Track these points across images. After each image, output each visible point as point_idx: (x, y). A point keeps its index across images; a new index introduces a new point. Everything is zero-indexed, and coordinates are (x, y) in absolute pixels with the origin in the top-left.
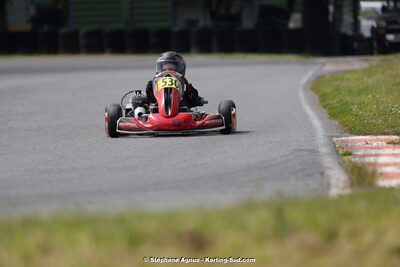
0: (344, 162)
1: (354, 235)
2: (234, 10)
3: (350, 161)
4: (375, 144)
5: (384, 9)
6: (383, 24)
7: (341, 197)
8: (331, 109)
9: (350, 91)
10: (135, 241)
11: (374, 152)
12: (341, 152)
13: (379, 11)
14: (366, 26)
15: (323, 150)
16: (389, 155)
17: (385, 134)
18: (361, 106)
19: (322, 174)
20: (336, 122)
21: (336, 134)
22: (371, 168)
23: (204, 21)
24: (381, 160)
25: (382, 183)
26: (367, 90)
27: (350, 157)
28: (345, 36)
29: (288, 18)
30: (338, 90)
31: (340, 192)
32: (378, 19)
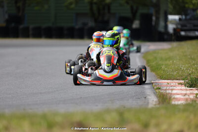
0: (157, 92)
1: (157, 125)
2: (106, 18)
3: (159, 92)
4: (172, 84)
5: (180, 19)
6: (179, 26)
7: (153, 108)
8: (152, 67)
9: (161, 59)
11: (171, 88)
12: (155, 88)
13: (178, 21)
14: (171, 27)
15: (147, 87)
16: (179, 90)
17: (177, 80)
18: (167, 66)
19: (145, 98)
20: (154, 74)
21: (153, 79)
22: (169, 95)
23: (91, 24)
24: (174, 92)
25: (173, 103)
26: (170, 58)
27: (159, 90)
28: (160, 33)
29: (132, 22)
30: (156, 58)
31: (153, 106)
32: (177, 24)
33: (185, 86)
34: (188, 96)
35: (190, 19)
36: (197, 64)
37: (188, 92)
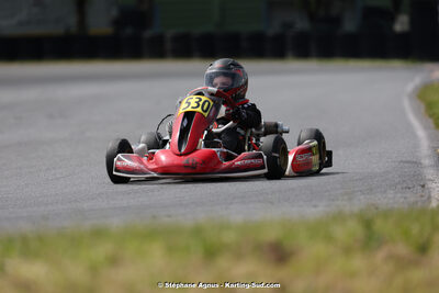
2: (334, 11)
19: (423, 186)
29: (392, 19)
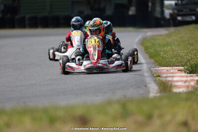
0: (157, 80)
1: (161, 116)
2: (102, 6)
3: (159, 80)
4: (172, 71)
5: (176, 4)
6: (176, 12)
7: (155, 97)
8: (150, 54)
9: (160, 45)
10: (52, 121)
11: (171, 75)
12: (155, 75)
13: (174, 6)
14: (167, 13)
15: (146, 74)
16: (178, 76)
17: (177, 66)
18: (165, 52)
19: (146, 86)
20: (153, 61)
21: (152, 67)
22: (170, 83)
23: (87, 12)
24: (175, 79)
25: (176, 90)
26: (168, 44)
27: (159, 78)
28: (157, 18)
29: (128, 9)
30: (153, 44)
31: (154, 95)
32: (173, 9)
33: (185, 72)
34: (189, 82)
35: (186, 4)
36: (195, 50)
37: (189, 79)
